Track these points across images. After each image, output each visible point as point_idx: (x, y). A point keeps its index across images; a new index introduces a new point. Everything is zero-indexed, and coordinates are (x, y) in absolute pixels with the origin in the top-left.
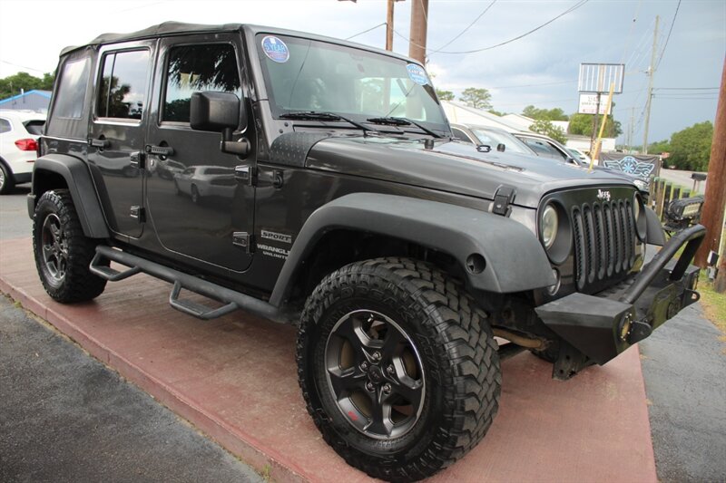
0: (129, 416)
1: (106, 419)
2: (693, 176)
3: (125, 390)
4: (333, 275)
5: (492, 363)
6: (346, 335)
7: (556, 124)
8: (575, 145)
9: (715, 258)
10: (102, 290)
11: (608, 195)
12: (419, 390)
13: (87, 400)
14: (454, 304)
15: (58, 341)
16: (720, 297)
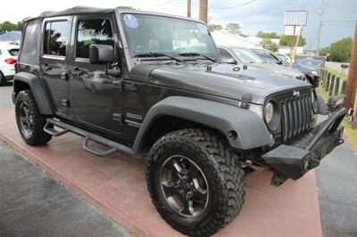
0: (66, 205)
1: (55, 206)
2: (342, 66)
3: (64, 190)
4: (163, 138)
5: (241, 181)
6: (170, 167)
7: (273, 41)
8: (283, 51)
9: (352, 111)
10: (50, 139)
11: (298, 93)
12: (206, 194)
13: (45, 196)
14: (222, 154)
15: (30, 165)
16: (355, 131)
